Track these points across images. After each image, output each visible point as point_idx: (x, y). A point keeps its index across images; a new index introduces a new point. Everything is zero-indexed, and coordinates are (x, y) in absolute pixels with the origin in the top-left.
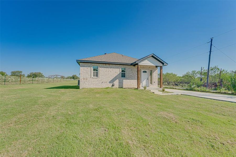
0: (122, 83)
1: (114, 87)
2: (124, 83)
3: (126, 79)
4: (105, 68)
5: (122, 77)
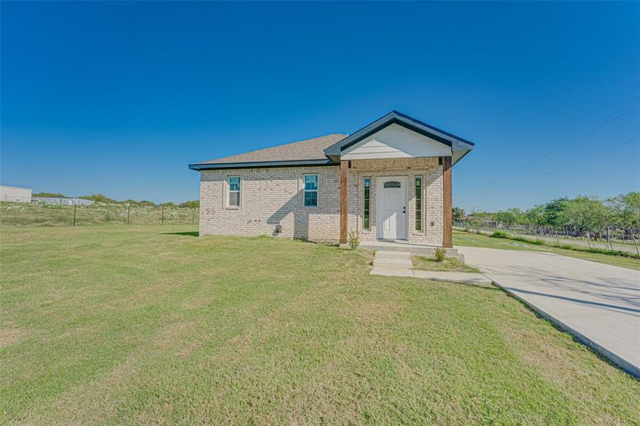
0: (304, 224)
1: (279, 235)
2: (310, 226)
3: (318, 213)
4: (257, 179)
5: (308, 203)
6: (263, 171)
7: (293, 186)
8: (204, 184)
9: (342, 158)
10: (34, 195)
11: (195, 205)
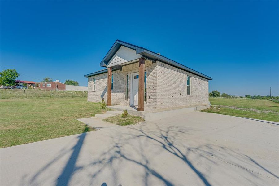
3: (113, 92)
4: (99, 79)
6: (100, 76)
8: (89, 82)
9: (108, 67)
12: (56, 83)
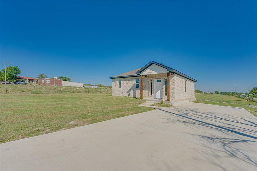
0: (135, 93)
1: (129, 96)
2: (137, 94)
3: (139, 90)
5: (136, 87)
6: (126, 78)
7: (133, 82)
8: (113, 82)
9: (141, 75)
10: (84, 85)
11: (111, 87)
12: (54, 79)
